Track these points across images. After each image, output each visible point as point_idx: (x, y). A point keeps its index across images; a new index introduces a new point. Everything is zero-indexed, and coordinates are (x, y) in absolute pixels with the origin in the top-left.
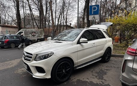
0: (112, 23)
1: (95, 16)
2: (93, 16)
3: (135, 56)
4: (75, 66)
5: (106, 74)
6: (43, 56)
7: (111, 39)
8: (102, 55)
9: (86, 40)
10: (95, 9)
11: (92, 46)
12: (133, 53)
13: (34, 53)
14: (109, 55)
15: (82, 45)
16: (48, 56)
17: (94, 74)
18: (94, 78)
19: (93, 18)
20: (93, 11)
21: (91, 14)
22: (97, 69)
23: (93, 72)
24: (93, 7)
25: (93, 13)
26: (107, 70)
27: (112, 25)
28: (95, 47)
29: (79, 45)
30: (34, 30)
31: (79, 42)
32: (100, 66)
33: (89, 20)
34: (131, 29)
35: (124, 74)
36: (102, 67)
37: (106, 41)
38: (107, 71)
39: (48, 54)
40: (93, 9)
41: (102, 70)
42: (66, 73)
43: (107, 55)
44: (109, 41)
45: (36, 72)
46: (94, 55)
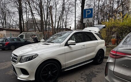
0: (104, 26)
1: (89, 19)
2: (87, 19)
3: (116, 58)
4: (62, 68)
5: (95, 76)
6: (28, 57)
7: (103, 41)
8: (94, 57)
9: (74, 41)
10: (88, 12)
11: (82, 48)
12: (114, 55)
13: (19, 55)
14: (101, 57)
15: (70, 47)
16: (32, 58)
17: (83, 76)
18: (82, 81)
19: (87, 21)
20: (87, 14)
21: (85, 17)
22: (88, 71)
23: (83, 74)
24: (87, 11)
25: (86, 16)
26: (97, 72)
27: (104, 27)
28: (85, 49)
29: (66, 47)
30: (34, 33)
31: (67, 44)
32: (91, 68)
33: (84, 23)
34: (127, 31)
35: (107, 78)
36: (93, 69)
37: (98, 43)
38: (97, 74)
39: (32, 56)
40: (86, 13)
41: (92, 72)
42: (52, 76)
43: (99, 57)
44: (101, 43)
45: (21, 74)
46: (85, 56)
